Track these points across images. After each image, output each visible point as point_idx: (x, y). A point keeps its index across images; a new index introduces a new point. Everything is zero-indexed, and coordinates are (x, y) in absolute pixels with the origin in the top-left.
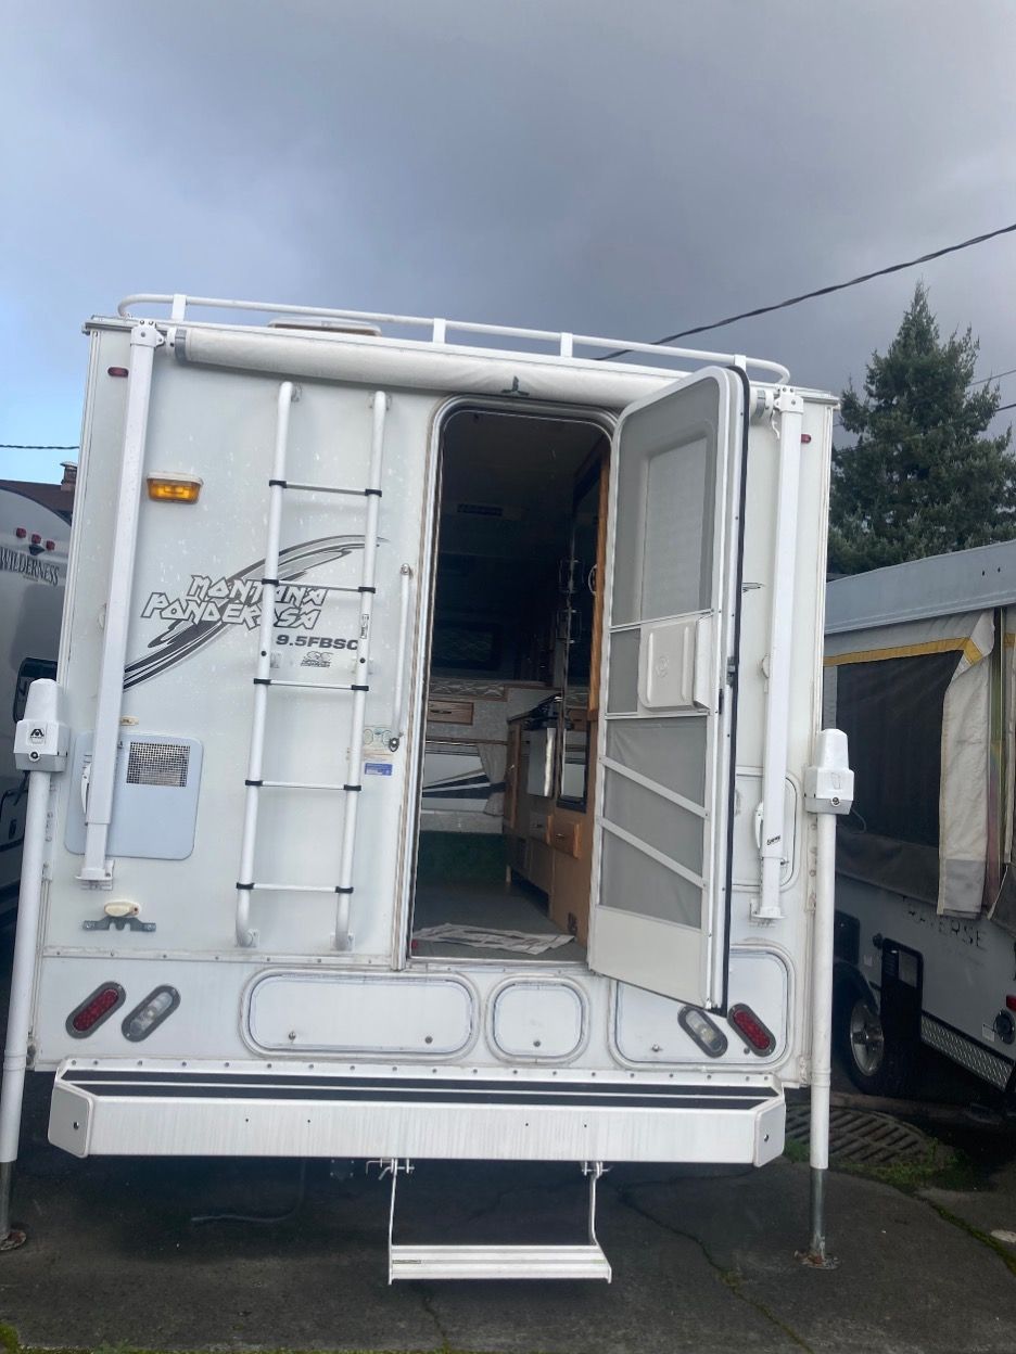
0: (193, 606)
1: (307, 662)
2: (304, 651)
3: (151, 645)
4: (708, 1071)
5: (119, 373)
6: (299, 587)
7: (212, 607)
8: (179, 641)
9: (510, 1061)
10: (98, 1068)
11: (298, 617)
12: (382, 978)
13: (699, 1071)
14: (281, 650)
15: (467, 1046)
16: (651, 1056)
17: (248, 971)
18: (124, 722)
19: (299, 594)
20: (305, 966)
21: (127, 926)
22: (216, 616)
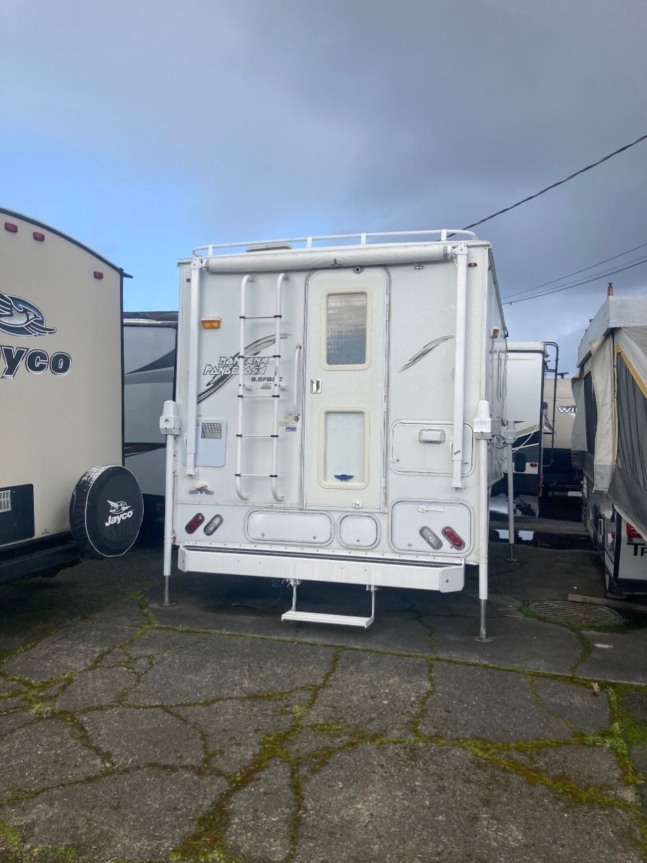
0: (221, 369)
1: (263, 388)
2: (262, 383)
3: (207, 385)
4: (433, 556)
5: (189, 280)
6: (258, 358)
7: (227, 369)
8: (217, 383)
9: (347, 548)
10: (197, 545)
11: (259, 370)
12: (295, 513)
13: (429, 555)
14: (253, 384)
15: (330, 541)
16: (408, 548)
17: (247, 509)
18: (199, 416)
19: (259, 361)
20: (268, 508)
21: (204, 492)
22: (230, 372)
